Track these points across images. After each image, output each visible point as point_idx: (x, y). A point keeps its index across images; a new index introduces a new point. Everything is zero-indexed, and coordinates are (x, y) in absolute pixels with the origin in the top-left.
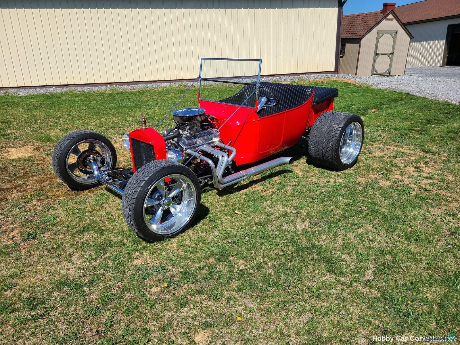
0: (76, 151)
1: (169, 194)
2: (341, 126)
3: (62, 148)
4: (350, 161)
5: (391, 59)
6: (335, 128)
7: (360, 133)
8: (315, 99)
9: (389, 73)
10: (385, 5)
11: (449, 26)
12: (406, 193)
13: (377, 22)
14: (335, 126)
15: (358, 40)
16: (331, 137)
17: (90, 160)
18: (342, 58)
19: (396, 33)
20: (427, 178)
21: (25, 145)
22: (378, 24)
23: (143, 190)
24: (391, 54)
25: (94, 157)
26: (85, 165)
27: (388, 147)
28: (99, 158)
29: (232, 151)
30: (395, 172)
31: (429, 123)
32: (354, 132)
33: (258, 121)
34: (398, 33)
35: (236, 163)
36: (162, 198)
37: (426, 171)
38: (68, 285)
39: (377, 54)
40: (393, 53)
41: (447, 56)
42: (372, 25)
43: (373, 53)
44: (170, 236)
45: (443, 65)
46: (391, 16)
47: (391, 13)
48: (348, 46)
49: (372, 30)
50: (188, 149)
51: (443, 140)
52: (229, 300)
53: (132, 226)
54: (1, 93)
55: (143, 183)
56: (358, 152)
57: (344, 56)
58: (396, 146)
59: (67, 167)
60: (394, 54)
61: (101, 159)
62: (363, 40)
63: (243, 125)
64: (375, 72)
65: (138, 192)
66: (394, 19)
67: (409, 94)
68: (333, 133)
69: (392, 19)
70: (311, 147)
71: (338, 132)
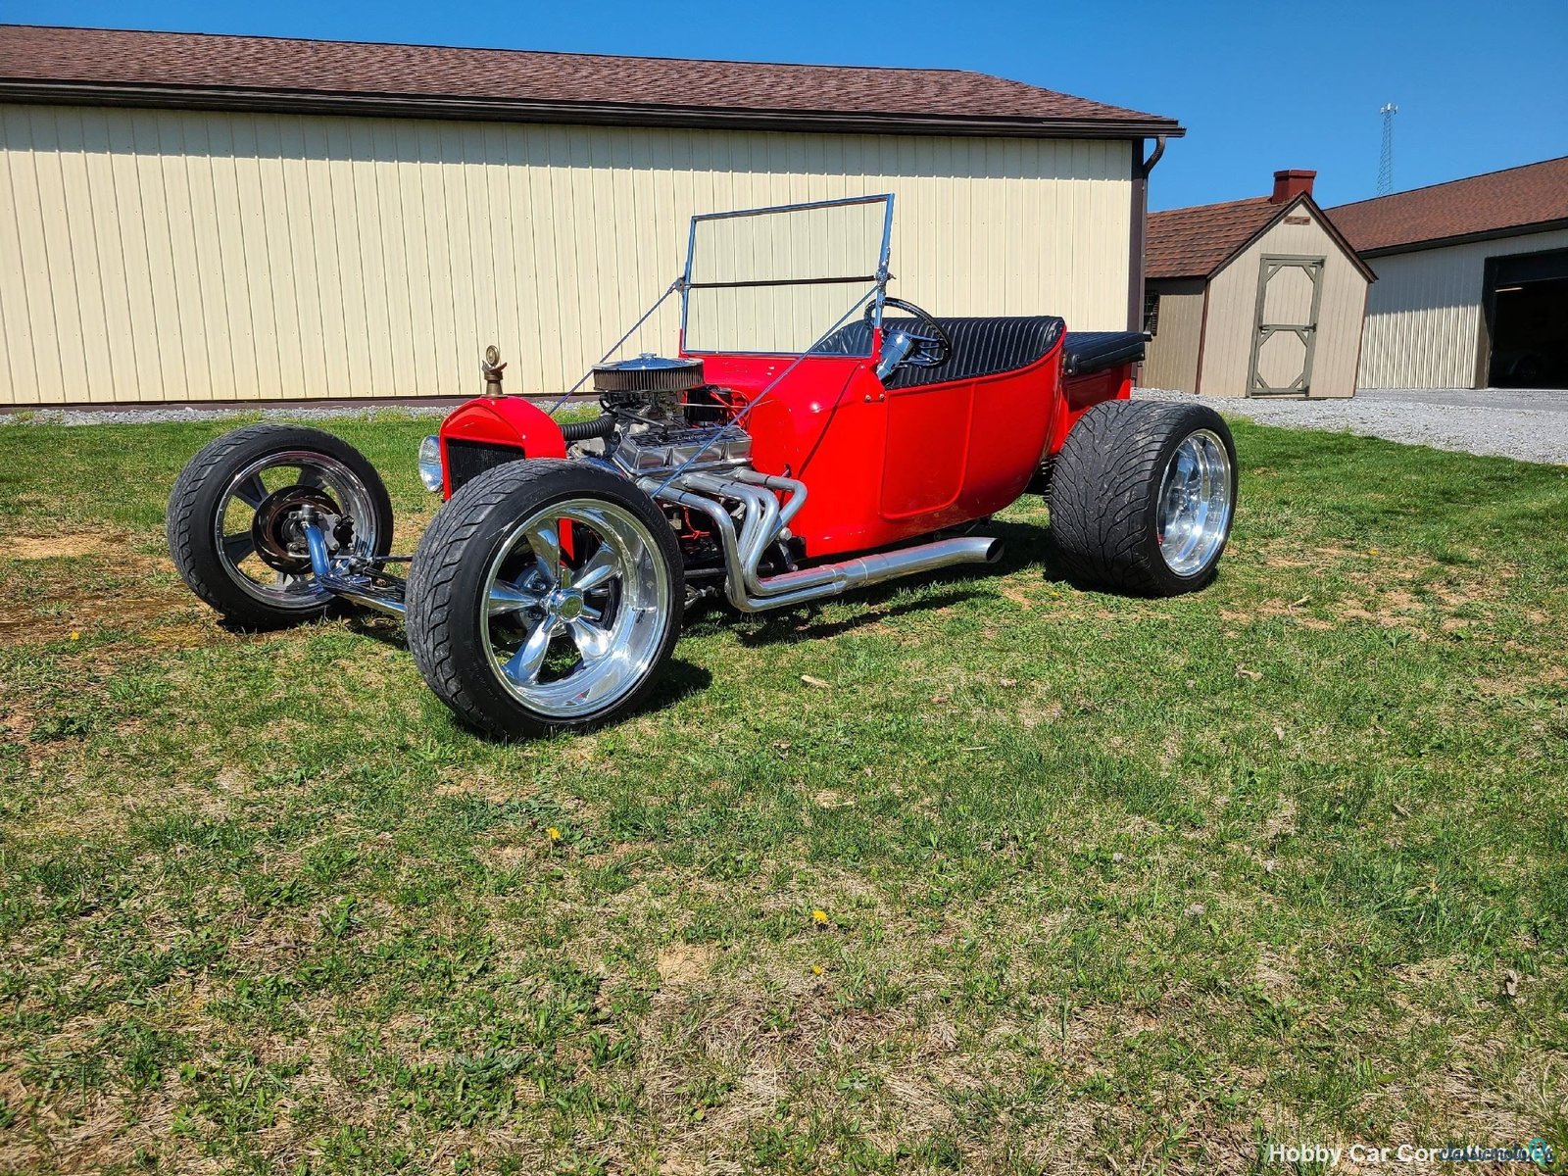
0: (251, 490)
1: (576, 579)
2: (1162, 438)
3: (205, 470)
4: (1197, 567)
5: (1309, 344)
6: (1141, 444)
7: (1224, 467)
8: (1069, 357)
9: (1306, 390)
10: (1282, 178)
11: (1490, 263)
12: (1392, 644)
13: (1258, 229)
14: (1141, 440)
15: (1198, 284)
16: (1129, 474)
17: (298, 523)
18: (1150, 340)
19: (1322, 263)
20: (1457, 615)
21: (74, 533)
22: (1262, 235)
23: (483, 536)
24: (1307, 329)
25: (312, 512)
26: (282, 543)
27: (1320, 550)
28: (332, 520)
29: (793, 492)
30: (1349, 602)
31: (1448, 500)
32: (1201, 467)
33: (883, 400)
34: (1326, 264)
35: (804, 546)
36: (548, 589)
37: (1453, 601)
38: (198, 838)
39: (1261, 328)
40: (1314, 328)
41: (1488, 354)
42: (1242, 238)
43: (1249, 326)
44: (572, 726)
45: (1478, 385)
46: (1300, 211)
47: (1303, 201)
48: (1168, 303)
49: (1244, 251)
50: (641, 477)
51: (1501, 534)
52: (781, 881)
53: (439, 670)
54: (8, 419)
55: (486, 512)
56: (1220, 537)
57: (1155, 335)
58: (1346, 547)
59: (219, 543)
60: (1318, 328)
61: (339, 523)
62: (1216, 283)
63: (831, 411)
64: (1259, 386)
65: (465, 543)
66: (1313, 221)
67: (1373, 438)
68: (1135, 461)
69: (1306, 221)
70: (1061, 513)
71: (1153, 455)
